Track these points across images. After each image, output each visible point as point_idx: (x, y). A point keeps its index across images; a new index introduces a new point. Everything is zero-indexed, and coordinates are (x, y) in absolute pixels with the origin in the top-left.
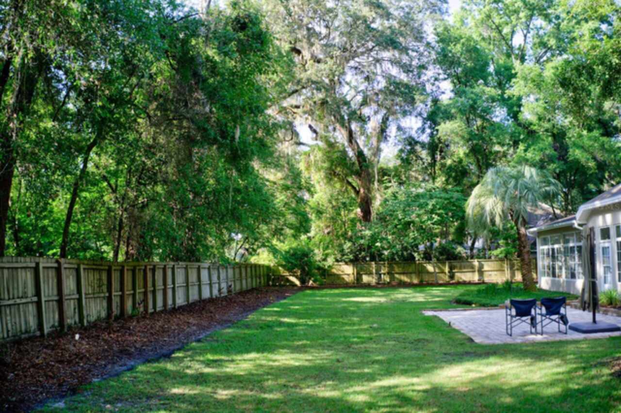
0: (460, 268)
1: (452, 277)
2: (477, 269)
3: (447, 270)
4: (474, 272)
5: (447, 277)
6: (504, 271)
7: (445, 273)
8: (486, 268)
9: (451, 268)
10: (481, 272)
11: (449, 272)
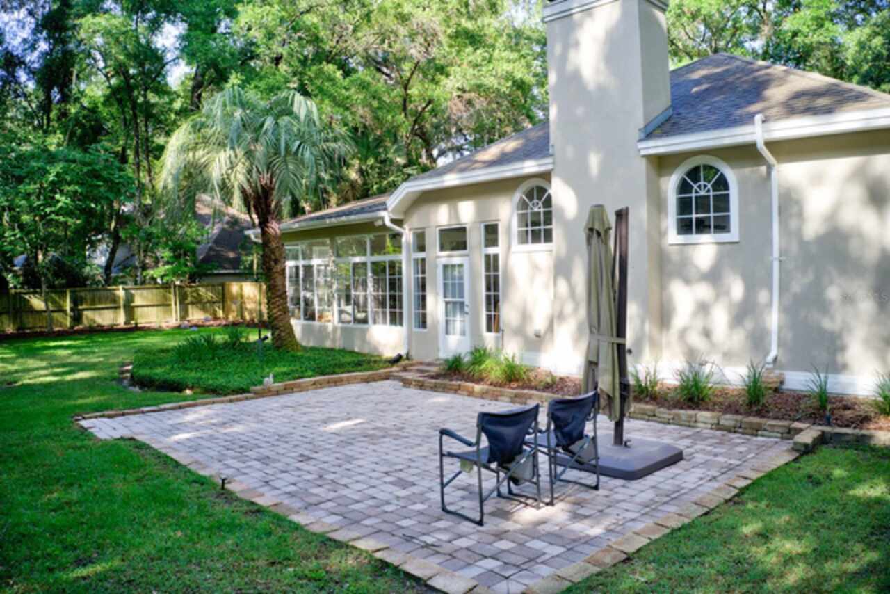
0: (93, 302)
1: (77, 318)
2: (122, 303)
3: (68, 305)
4: (117, 308)
5: (69, 319)
6: (169, 305)
7: (64, 311)
8: (138, 301)
9: (76, 302)
10: (130, 310)
11: (72, 310)
